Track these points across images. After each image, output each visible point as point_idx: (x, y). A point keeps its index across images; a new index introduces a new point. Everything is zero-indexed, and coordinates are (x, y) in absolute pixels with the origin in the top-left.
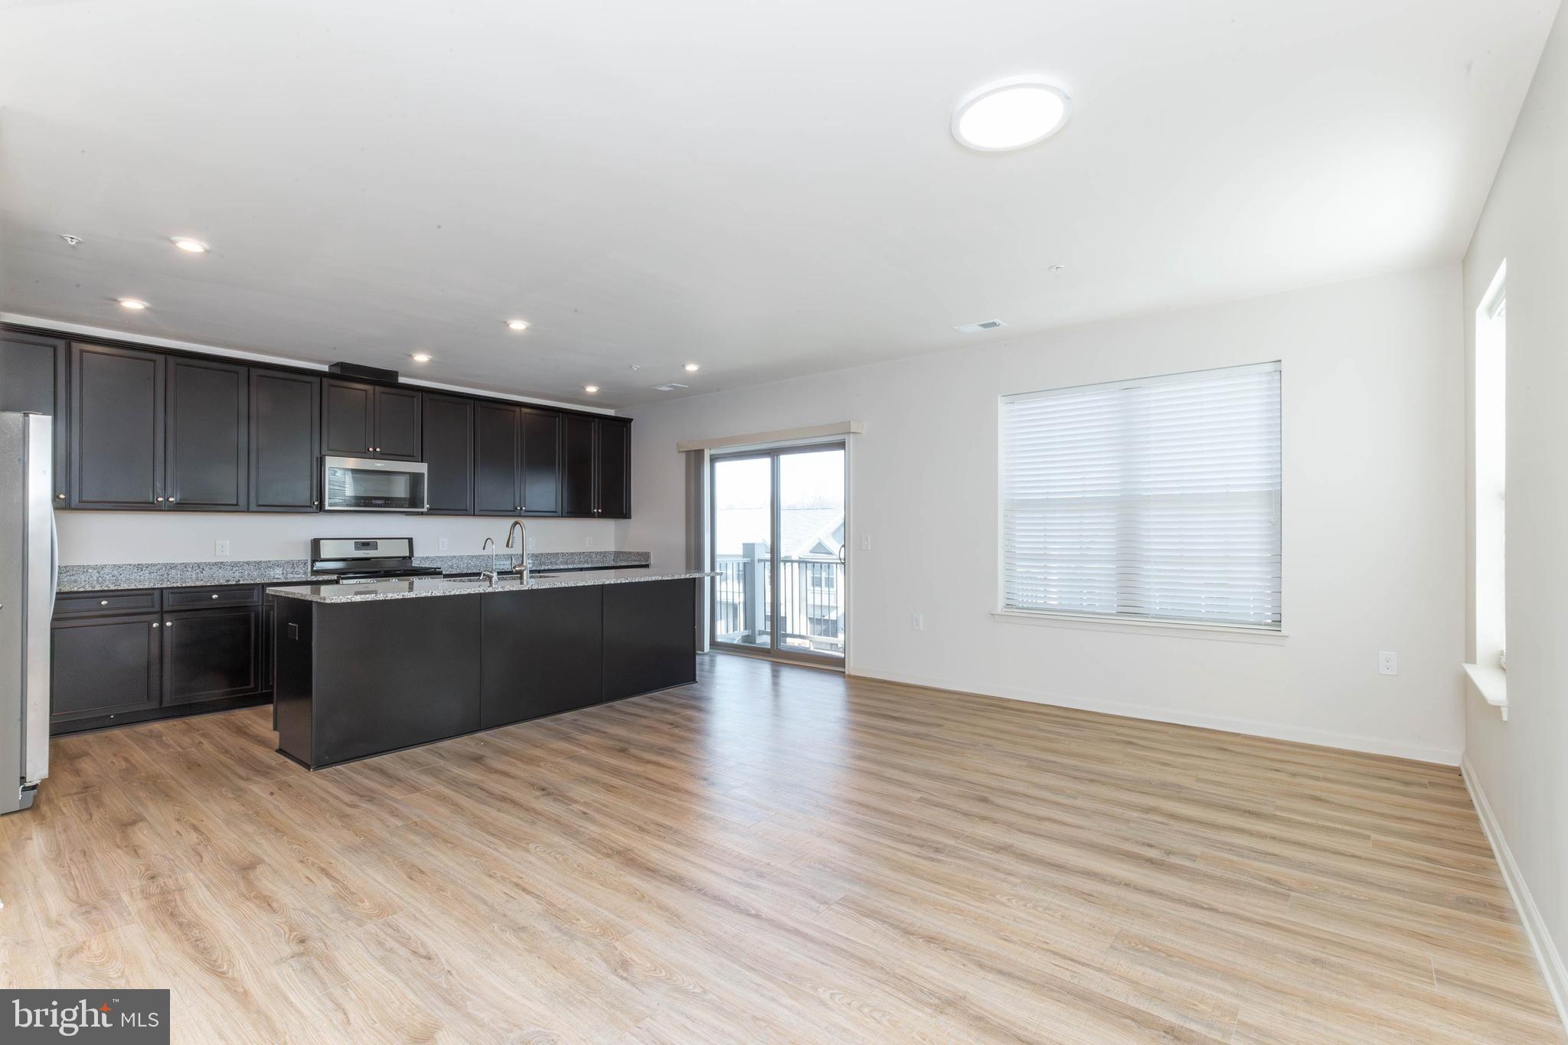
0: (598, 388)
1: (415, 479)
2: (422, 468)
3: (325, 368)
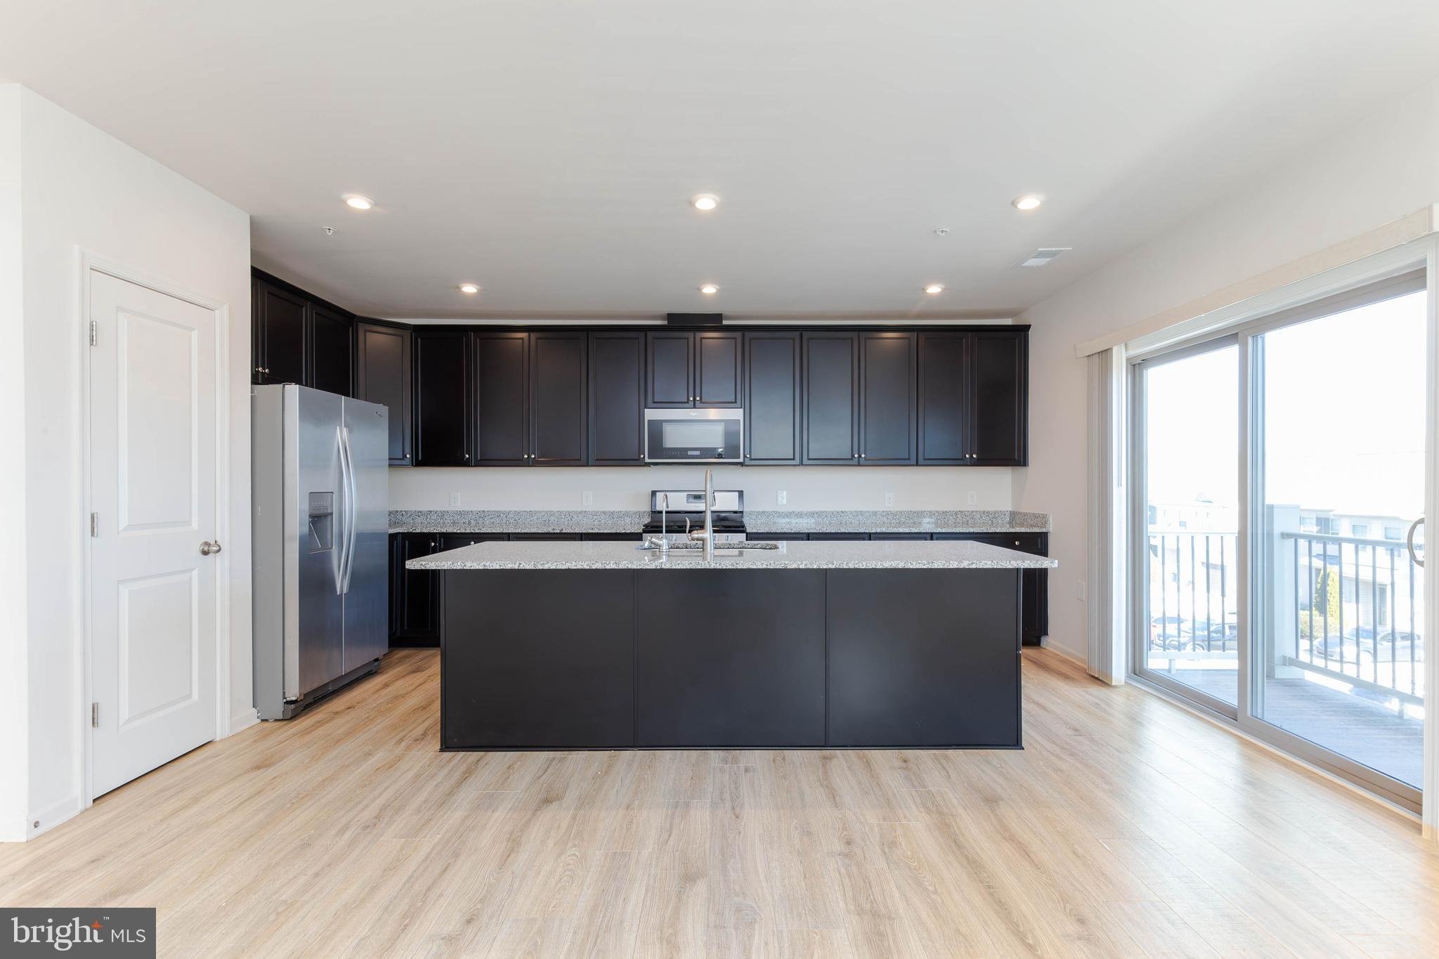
0: (943, 286)
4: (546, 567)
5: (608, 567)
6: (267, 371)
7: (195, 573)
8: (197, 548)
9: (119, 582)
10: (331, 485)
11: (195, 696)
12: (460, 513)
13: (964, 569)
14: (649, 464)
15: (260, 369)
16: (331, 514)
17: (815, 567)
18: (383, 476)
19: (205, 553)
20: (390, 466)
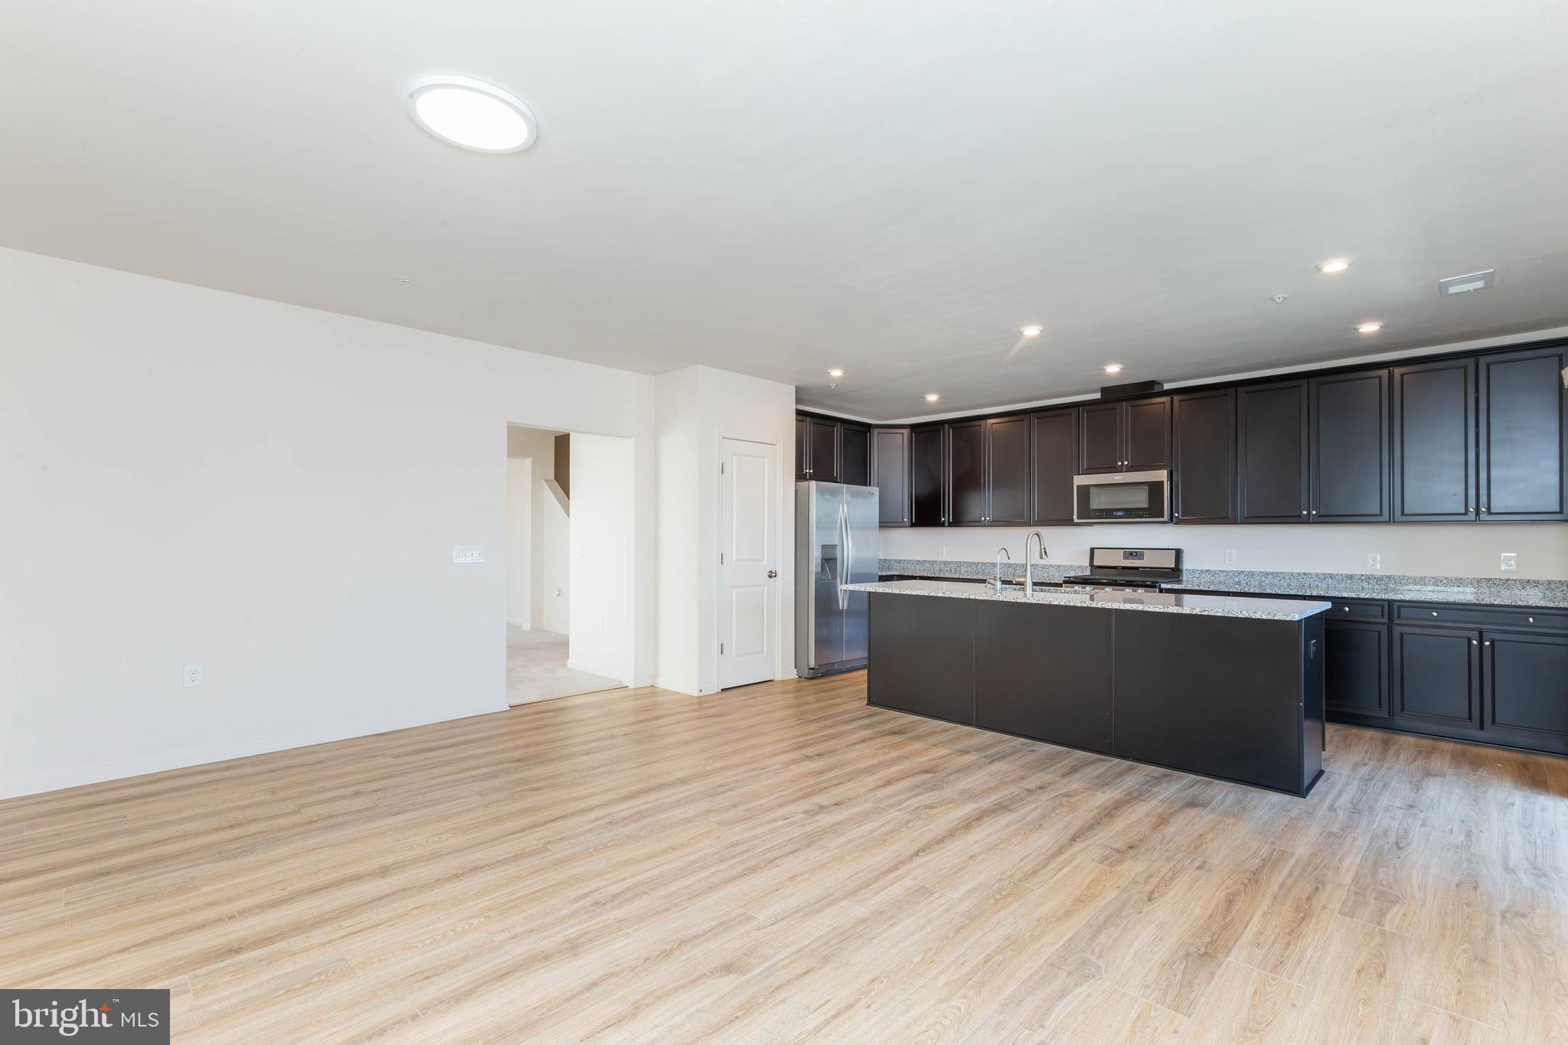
1: (1155, 488)
2: (1162, 475)
3: (1097, 396)
4: (906, 593)
5: (939, 595)
6: (811, 471)
7: (766, 587)
8: (767, 574)
9: (732, 587)
10: (836, 542)
11: (765, 653)
12: (945, 563)
13: (1196, 615)
14: (1077, 524)
15: (808, 471)
16: (836, 559)
17: (1072, 604)
18: (876, 534)
19: (770, 577)
20: (880, 526)
